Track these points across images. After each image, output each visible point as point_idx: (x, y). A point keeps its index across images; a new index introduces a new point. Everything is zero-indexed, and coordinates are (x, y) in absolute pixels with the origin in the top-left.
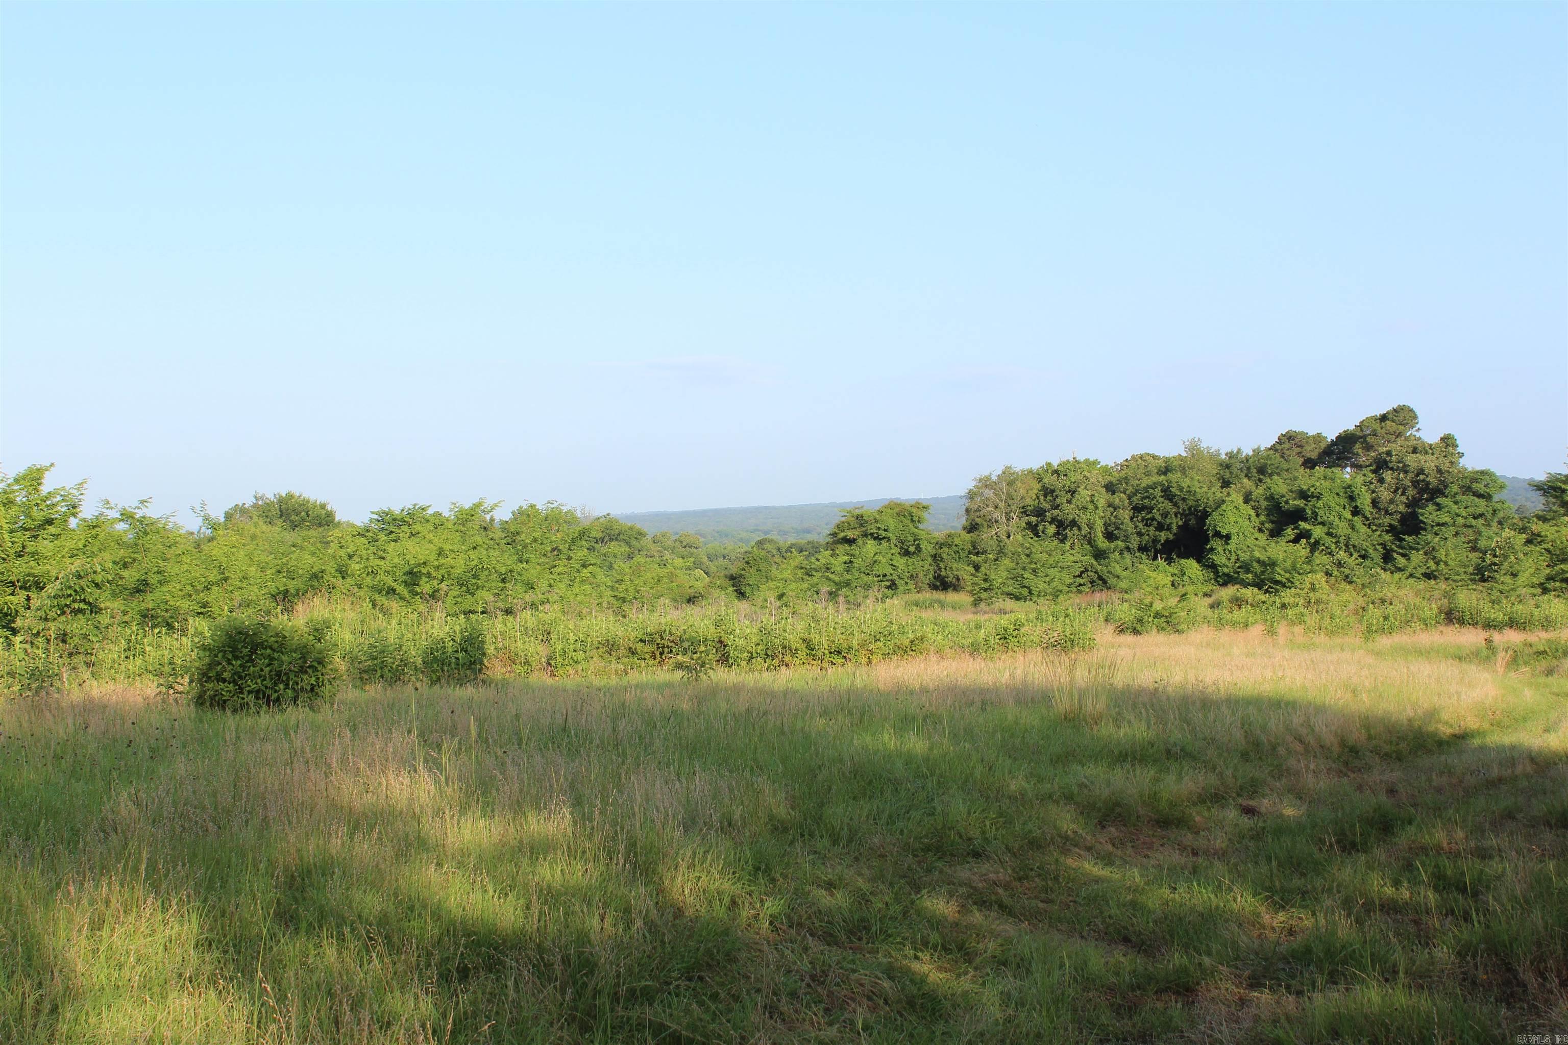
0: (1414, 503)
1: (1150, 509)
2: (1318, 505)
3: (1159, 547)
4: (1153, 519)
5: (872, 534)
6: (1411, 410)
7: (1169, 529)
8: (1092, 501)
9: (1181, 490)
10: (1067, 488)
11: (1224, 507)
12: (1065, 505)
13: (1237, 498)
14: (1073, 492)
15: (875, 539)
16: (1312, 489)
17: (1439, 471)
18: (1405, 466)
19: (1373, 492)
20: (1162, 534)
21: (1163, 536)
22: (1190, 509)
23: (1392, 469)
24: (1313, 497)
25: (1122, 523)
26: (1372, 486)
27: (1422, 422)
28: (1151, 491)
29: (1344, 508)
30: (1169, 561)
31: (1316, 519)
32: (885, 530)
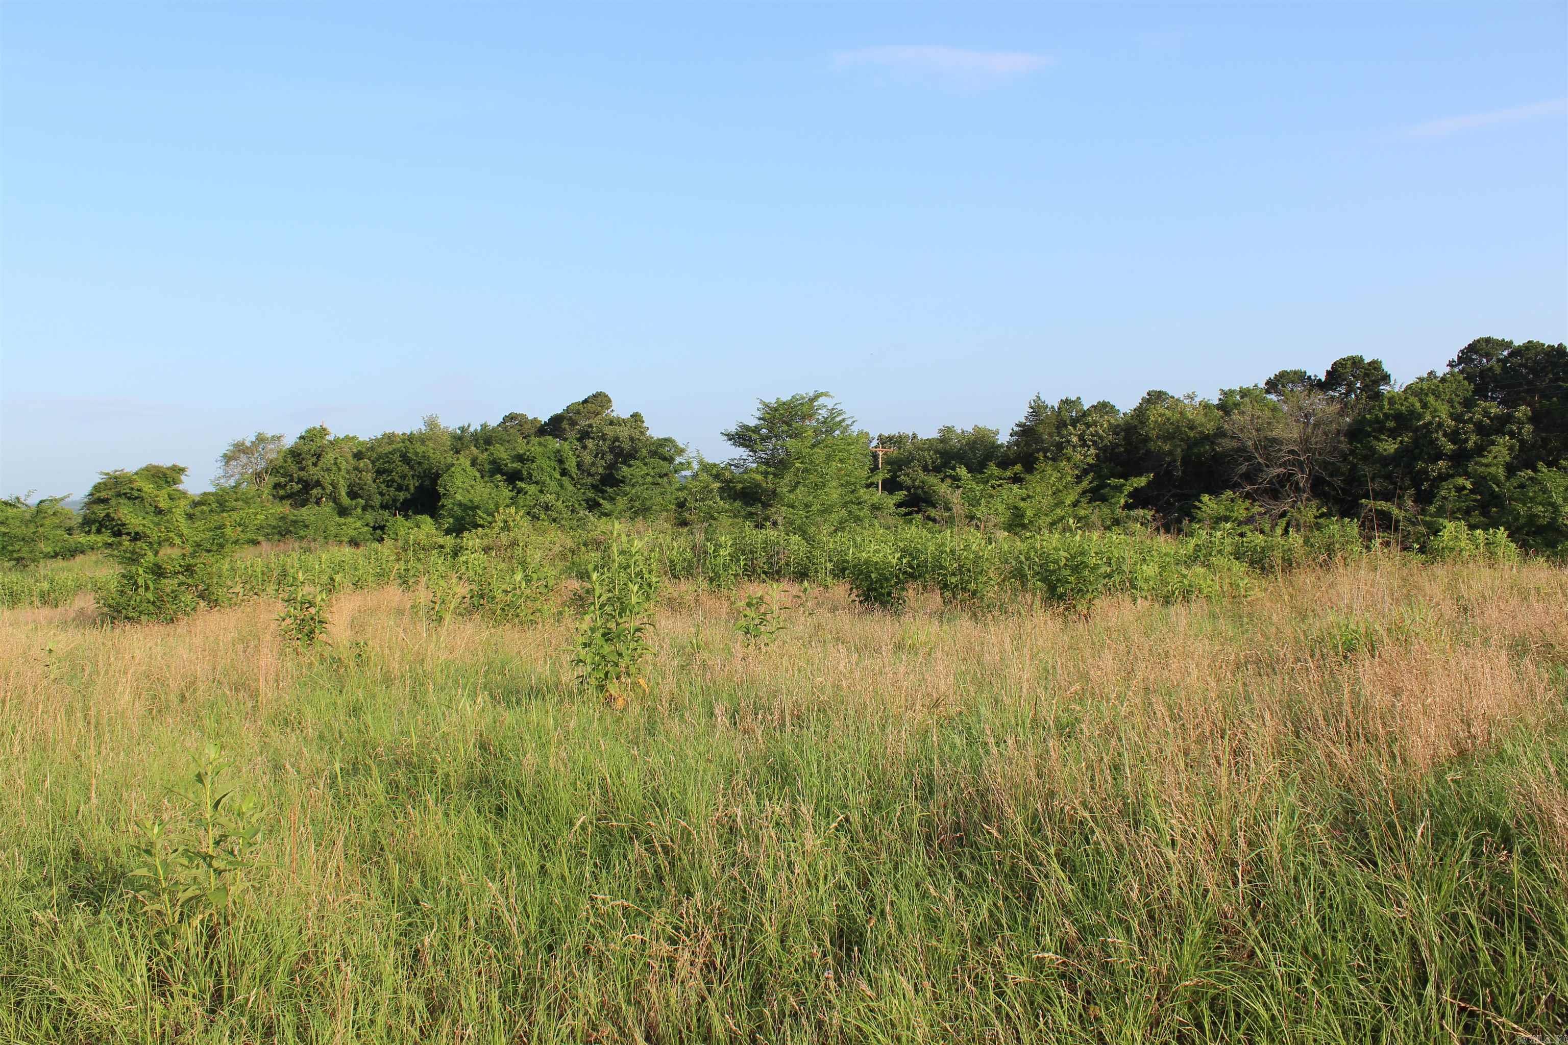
0: (611, 466)
1: (389, 472)
2: (532, 467)
3: (398, 505)
4: (393, 481)
5: (125, 494)
6: (607, 396)
7: (407, 489)
8: (336, 464)
9: (417, 454)
10: (312, 452)
11: (453, 469)
12: (311, 467)
13: (464, 461)
14: (319, 456)
15: (129, 498)
16: (528, 453)
17: (632, 439)
18: (604, 435)
19: (578, 456)
20: (401, 494)
21: (402, 496)
22: (424, 472)
23: (593, 438)
24: (528, 460)
25: (365, 484)
26: (577, 452)
27: (615, 405)
28: (391, 456)
29: (554, 470)
30: (407, 517)
31: (531, 479)
32: (139, 490)
